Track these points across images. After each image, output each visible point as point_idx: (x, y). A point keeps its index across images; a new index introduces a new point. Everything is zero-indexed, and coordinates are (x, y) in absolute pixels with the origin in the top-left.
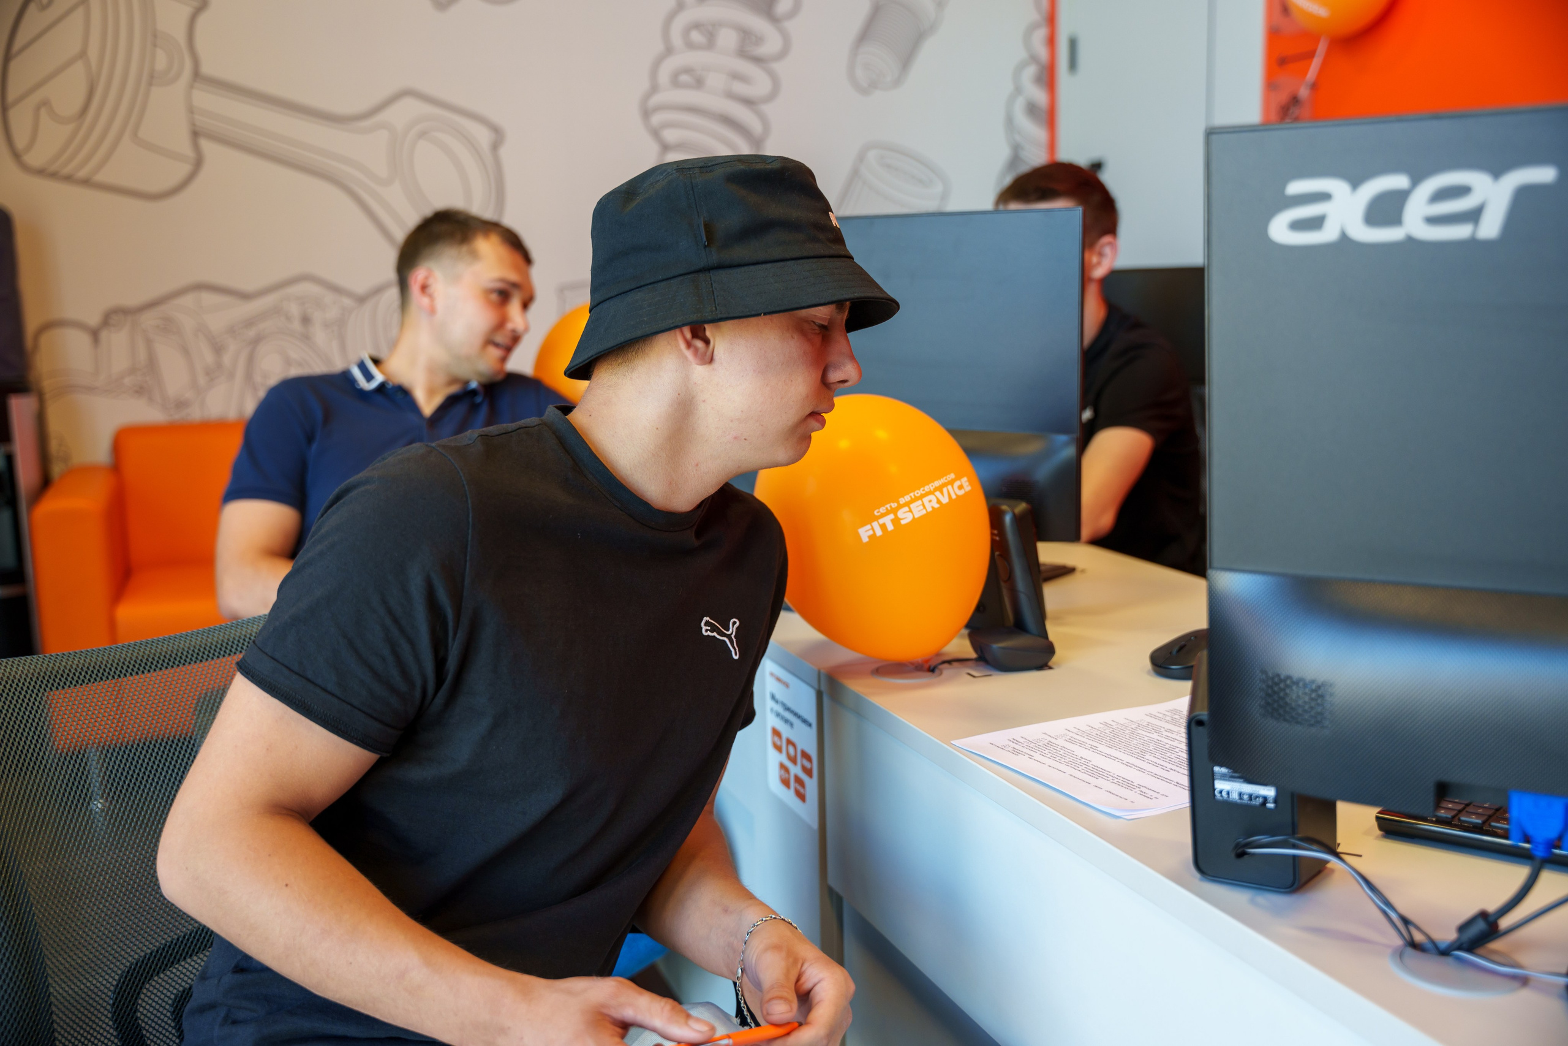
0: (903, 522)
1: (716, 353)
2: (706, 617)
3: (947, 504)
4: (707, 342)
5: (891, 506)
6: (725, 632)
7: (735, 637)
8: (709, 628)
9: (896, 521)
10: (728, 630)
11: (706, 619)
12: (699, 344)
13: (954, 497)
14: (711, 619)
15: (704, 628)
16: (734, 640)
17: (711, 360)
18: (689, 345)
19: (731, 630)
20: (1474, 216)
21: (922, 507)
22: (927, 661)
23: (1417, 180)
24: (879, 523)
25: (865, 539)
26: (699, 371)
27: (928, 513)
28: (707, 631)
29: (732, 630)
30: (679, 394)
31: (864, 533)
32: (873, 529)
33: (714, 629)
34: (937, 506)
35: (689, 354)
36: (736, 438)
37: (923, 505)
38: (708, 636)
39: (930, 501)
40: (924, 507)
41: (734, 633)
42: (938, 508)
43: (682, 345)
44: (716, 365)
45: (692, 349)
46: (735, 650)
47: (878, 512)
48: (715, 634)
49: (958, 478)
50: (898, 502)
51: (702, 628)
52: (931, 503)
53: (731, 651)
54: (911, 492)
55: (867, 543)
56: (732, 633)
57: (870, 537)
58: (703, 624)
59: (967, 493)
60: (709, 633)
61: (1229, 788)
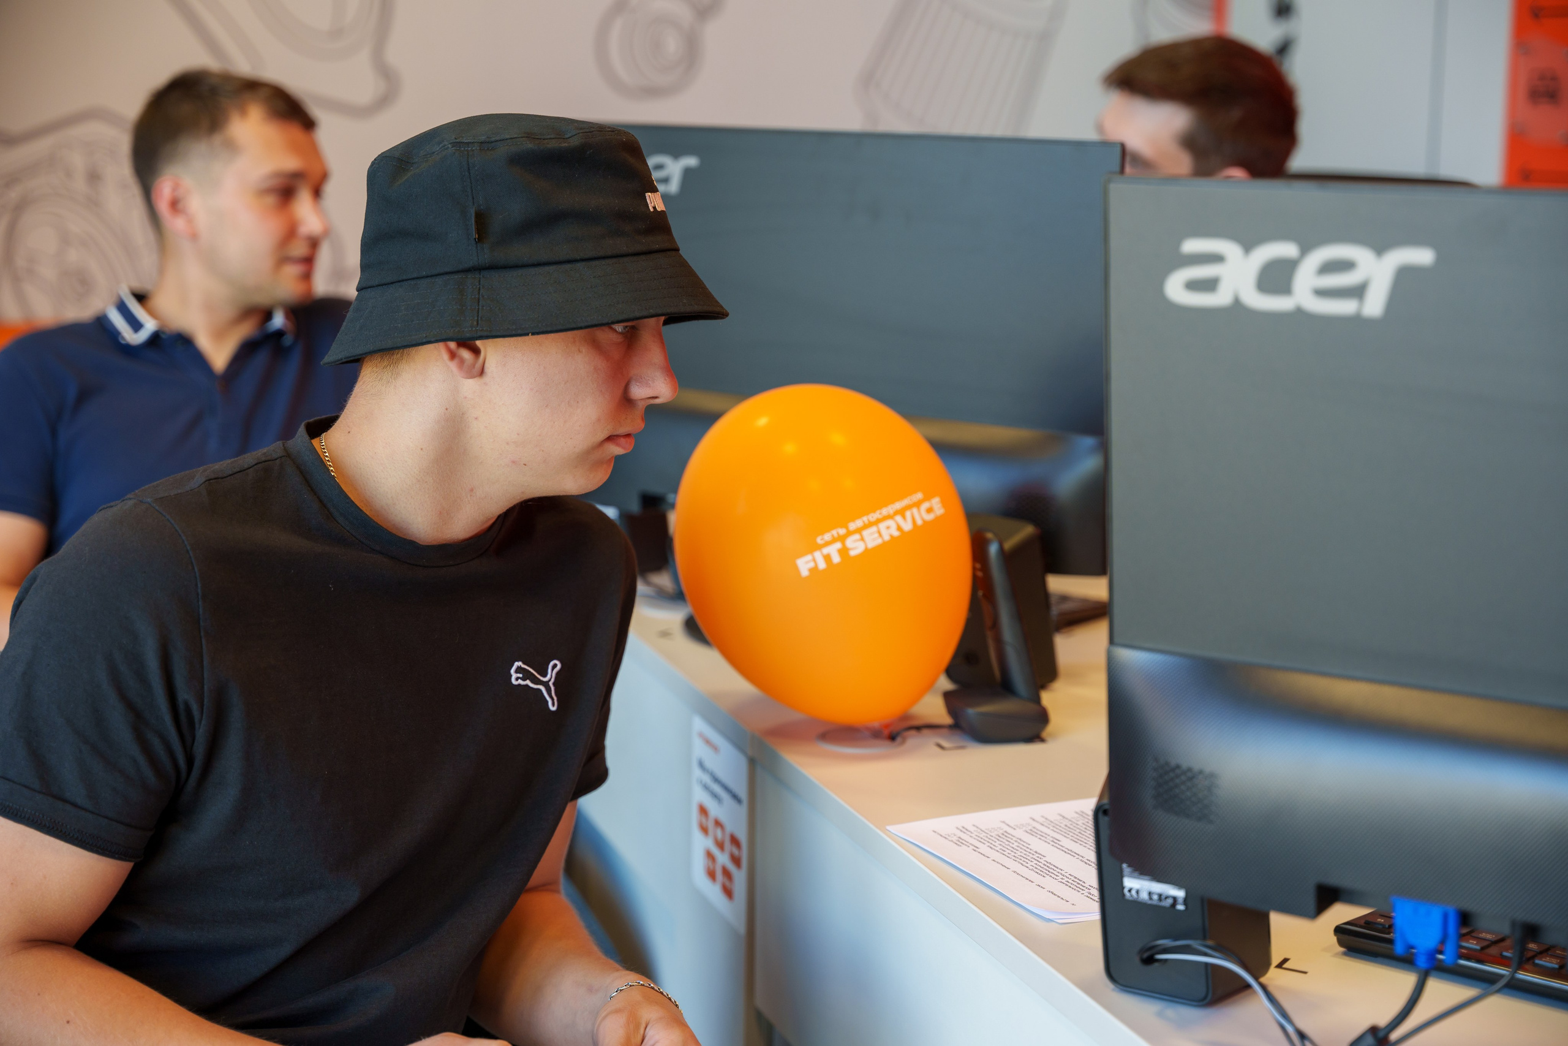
0: (853, 553)
1: (487, 365)
2: (518, 661)
3: (910, 532)
4: (476, 351)
5: (838, 533)
6: (541, 678)
7: (554, 684)
8: (521, 676)
9: (844, 552)
10: (545, 675)
11: (518, 664)
12: (466, 354)
13: (919, 522)
14: (524, 663)
15: (514, 676)
16: (553, 688)
17: (482, 373)
18: (453, 355)
19: (549, 676)
20: (1358, 292)
21: (876, 535)
22: (887, 726)
23: (1306, 249)
24: (822, 553)
25: (805, 572)
26: (469, 386)
27: (885, 543)
28: (517, 679)
29: (551, 675)
30: (447, 409)
31: (804, 565)
32: (814, 560)
33: (527, 675)
34: (896, 533)
35: (453, 366)
36: (513, 462)
37: (879, 532)
38: (519, 685)
39: (888, 528)
40: (880, 535)
41: (553, 680)
42: (898, 537)
43: (445, 356)
44: (486, 378)
45: (456, 361)
46: (553, 699)
47: (822, 540)
48: (528, 682)
49: (927, 498)
50: (847, 528)
51: (511, 676)
52: (889, 530)
53: (547, 702)
54: (864, 515)
55: (807, 578)
56: (550, 680)
57: (811, 570)
58: (512, 671)
59: (938, 519)
60: (520, 682)
61: (1137, 886)
